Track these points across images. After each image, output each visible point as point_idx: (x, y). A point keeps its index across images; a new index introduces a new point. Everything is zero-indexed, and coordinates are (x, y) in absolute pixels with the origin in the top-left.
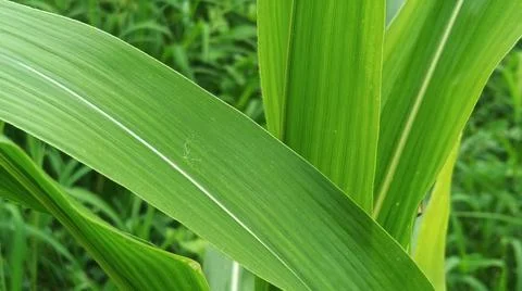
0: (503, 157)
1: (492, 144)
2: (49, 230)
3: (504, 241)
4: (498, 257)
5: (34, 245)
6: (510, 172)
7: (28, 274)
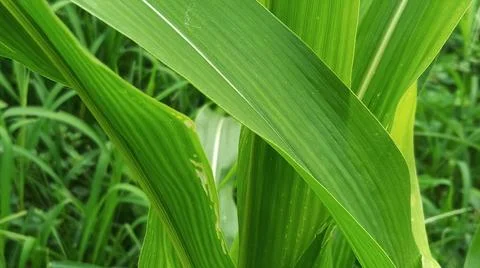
0: (452, 88)
1: (443, 76)
2: (34, 152)
3: (452, 162)
4: (446, 177)
5: (21, 165)
6: (458, 102)
7: (16, 192)
